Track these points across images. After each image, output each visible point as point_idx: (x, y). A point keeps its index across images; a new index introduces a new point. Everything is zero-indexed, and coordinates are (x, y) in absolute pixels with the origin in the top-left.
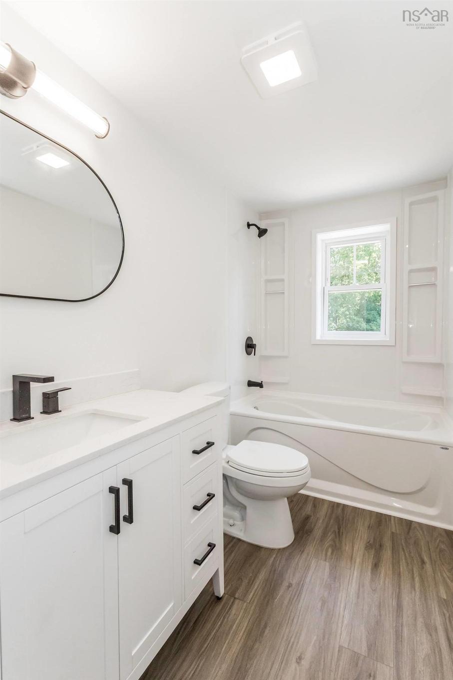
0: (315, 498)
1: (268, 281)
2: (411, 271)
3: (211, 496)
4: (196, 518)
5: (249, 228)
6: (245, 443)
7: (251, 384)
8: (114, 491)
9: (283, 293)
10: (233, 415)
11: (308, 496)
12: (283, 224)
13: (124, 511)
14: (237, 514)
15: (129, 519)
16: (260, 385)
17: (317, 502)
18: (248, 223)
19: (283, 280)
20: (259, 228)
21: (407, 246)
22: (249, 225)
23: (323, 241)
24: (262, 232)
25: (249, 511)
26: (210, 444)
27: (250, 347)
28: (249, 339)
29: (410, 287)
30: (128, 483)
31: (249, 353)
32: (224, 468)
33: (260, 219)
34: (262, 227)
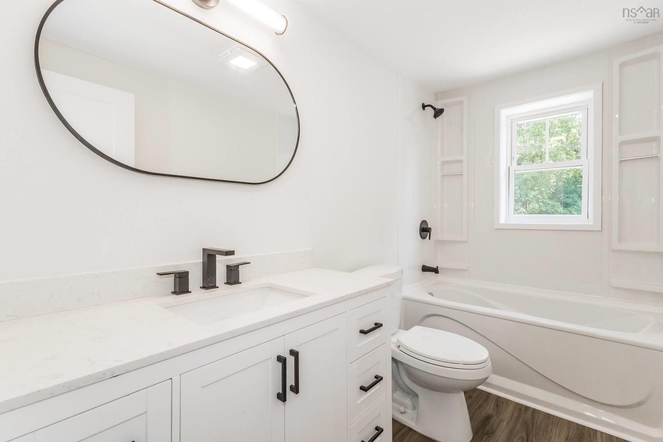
0: (498, 397)
1: (444, 163)
2: (622, 144)
3: (379, 379)
4: (362, 399)
5: (424, 110)
6: (417, 329)
7: (425, 269)
8: (282, 360)
9: (462, 174)
10: (405, 299)
11: (489, 394)
12: (462, 102)
13: (290, 381)
14: (408, 401)
15: (296, 389)
16: (436, 270)
17: (500, 402)
18: (423, 104)
19: (461, 161)
20: (434, 109)
21: (617, 116)
22: (424, 107)
23: (507, 117)
24: (438, 113)
25: (422, 400)
26: (378, 326)
27: (425, 230)
28: (424, 222)
29: (621, 161)
30: (295, 354)
31: (423, 237)
32: (393, 351)
33: (437, 100)
34: (438, 107)
